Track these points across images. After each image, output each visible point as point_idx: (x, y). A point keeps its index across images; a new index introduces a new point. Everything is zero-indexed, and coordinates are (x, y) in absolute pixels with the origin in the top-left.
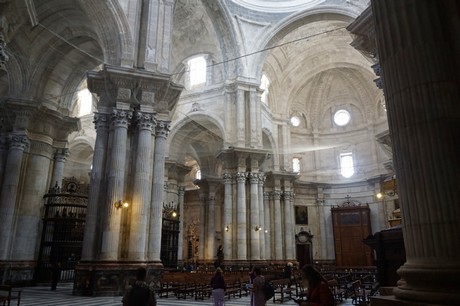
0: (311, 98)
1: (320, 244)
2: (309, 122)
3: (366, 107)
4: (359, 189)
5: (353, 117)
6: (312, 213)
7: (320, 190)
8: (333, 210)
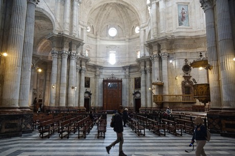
0: (98, 17)
1: (95, 99)
2: (95, 31)
3: (126, 29)
4: (117, 71)
5: (118, 33)
6: (92, 82)
7: (98, 69)
8: (104, 81)
